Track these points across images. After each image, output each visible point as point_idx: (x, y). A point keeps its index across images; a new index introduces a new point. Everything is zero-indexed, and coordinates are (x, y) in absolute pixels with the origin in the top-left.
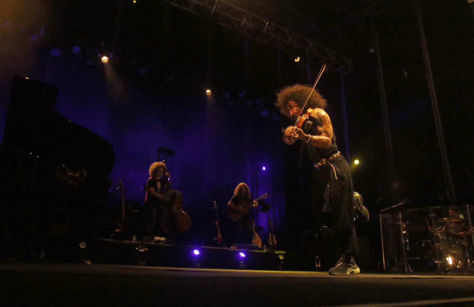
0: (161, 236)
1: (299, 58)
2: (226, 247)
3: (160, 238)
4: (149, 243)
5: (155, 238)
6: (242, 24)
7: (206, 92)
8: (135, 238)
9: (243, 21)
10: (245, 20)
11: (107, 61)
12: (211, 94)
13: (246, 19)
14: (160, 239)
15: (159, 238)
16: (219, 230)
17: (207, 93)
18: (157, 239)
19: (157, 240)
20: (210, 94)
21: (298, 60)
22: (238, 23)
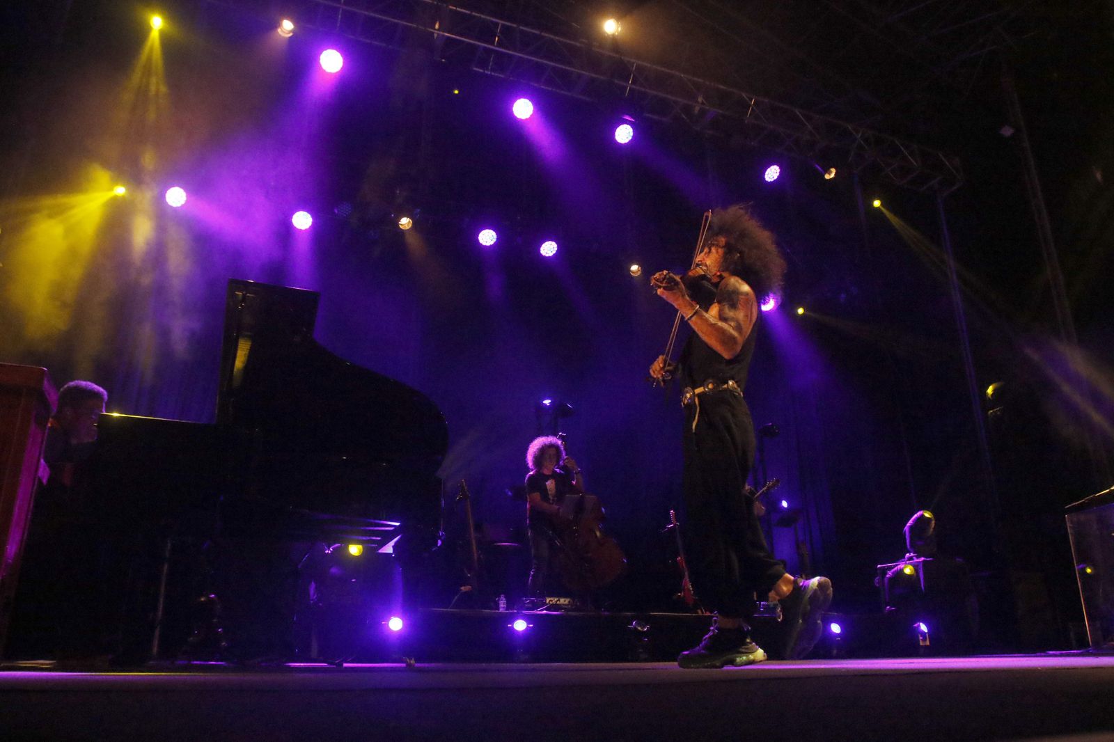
0: (559, 596)
1: (833, 170)
2: (706, 611)
3: (559, 600)
4: (535, 612)
5: (548, 600)
6: (697, 109)
7: (629, 270)
8: (503, 603)
9: (697, 102)
10: (700, 100)
11: (410, 225)
12: (642, 273)
13: (704, 98)
14: (558, 602)
15: (556, 599)
16: (686, 573)
17: (633, 272)
18: (551, 603)
19: (553, 604)
20: (639, 273)
21: (832, 175)
22: (687, 109)
